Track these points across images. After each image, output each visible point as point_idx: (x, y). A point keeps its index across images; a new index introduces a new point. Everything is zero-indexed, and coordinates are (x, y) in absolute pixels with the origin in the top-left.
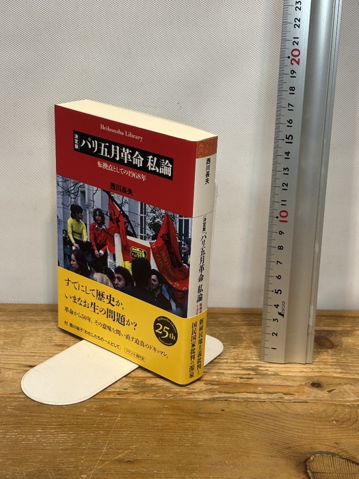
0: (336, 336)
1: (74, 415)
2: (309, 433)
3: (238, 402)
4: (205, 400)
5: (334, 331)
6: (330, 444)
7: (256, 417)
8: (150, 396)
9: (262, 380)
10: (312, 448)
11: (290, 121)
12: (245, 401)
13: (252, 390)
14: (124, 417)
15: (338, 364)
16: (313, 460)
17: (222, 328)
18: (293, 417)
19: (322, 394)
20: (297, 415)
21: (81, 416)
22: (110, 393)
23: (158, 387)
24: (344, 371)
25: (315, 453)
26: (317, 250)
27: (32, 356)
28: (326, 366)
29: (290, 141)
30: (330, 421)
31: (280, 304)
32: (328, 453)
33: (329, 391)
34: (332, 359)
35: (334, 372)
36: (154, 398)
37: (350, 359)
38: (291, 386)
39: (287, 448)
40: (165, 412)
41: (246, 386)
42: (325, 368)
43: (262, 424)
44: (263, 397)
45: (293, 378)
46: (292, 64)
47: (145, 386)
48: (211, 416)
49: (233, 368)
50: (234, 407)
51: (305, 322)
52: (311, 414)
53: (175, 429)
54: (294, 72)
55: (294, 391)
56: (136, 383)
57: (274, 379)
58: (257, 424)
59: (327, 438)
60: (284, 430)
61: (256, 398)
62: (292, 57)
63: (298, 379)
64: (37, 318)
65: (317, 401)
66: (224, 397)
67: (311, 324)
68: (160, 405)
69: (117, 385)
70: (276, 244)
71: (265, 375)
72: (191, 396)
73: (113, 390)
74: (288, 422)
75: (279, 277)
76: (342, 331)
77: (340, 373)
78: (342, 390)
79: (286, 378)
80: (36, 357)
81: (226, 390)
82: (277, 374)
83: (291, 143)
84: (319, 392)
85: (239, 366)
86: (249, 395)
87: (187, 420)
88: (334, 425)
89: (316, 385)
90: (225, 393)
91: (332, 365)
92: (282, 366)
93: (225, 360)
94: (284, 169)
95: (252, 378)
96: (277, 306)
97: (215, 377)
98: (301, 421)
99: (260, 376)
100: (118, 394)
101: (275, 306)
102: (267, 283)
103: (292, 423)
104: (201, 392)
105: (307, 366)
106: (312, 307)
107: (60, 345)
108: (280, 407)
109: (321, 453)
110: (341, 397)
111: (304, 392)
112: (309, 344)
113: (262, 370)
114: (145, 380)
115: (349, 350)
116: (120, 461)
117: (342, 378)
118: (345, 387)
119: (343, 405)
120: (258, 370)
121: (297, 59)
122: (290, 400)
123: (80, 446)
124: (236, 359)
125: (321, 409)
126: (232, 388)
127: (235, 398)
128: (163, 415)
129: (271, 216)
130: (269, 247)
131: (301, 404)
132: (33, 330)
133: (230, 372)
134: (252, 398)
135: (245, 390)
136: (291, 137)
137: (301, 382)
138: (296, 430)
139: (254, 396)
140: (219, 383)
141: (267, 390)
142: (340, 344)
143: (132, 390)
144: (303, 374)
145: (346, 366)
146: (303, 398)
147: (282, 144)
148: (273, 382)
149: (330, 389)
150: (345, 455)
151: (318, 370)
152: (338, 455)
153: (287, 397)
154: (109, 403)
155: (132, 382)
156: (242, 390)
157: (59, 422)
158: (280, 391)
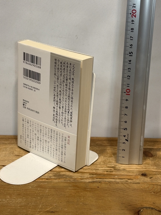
0: (154, 151)
1: (25, 190)
2: (140, 198)
3: (106, 183)
4: (89, 182)
5: (153, 149)
6: (151, 204)
7: (114, 190)
8: (62, 180)
9: (117, 172)
10: (142, 205)
11: (131, 45)
12: (109, 183)
13: (113, 177)
14: (50, 191)
15: (155, 165)
16: (142, 211)
17: (98, 147)
18: (133, 190)
19: (147, 179)
21: (29, 190)
22: (42, 179)
23: (66, 176)
24: (157, 168)
25: (143, 208)
26: (144, 109)
27: (4, 161)
28: (149, 166)
29: (131, 55)
30: (151, 192)
31: (126, 135)
32: (149, 208)
34: (152, 162)
35: (153, 169)
36: (64, 181)
38: (132, 175)
39: (129, 206)
40: (70, 188)
41: (109, 175)
42: (148, 167)
43: (117, 194)
44: (118, 180)
45: (133, 172)
46: (132, 17)
47: (60, 175)
48: (92, 190)
49: (103, 166)
50: (104, 185)
51: (138, 144)
52: (141, 189)
53: (75, 196)
54: (133, 21)
55: (133, 178)
56: (55, 174)
57: (123, 172)
58: (115, 194)
59: (149, 200)
60: (128, 197)
61: (114, 181)
62: (132, 14)
63: (135, 172)
64: (6, 142)
65: (144, 183)
66: (99, 181)
67: (141, 145)
68: (67, 185)
69: (46, 175)
70: (124, 105)
71: (119, 170)
72: (82, 180)
73: (44, 177)
74: (130, 193)
75: (126, 122)
76: (157, 148)
77: (155, 169)
78: (156, 177)
79: (129, 172)
80: (6, 161)
81: (100, 177)
82: (125, 170)
83: (132, 56)
84: (145, 178)
85: (106, 166)
86: (111, 180)
87: (81, 192)
88: (153, 194)
89: (144, 175)
90: (99, 179)
91: (152, 165)
92: (127, 165)
93: (99, 163)
94: (128, 69)
95: (112, 172)
96: (125, 136)
97: (94, 171)
98: (136, 192)
100: (47, 179)
101: (124, 136)
102: (120, 125)
103: (132, 193)
104: (87, 178)
105: (139, 166)
106: (142, 137)
107: (18, 156)
108: (126, 186)
109: (146, 208)
110: (156, 181)
111: (138, 178)
112: (141, 155)
113: (117, 168)
114: (60, 172)
116: (48, 212)
117: (157, 172)
118: (158, 176)
119: (157, 185)
120: (115, 167)
121: (134, 14)
122: (131, 182)
123: (28, 204)
124: (104, 162)
125: (146, 187)
126: (102, 176)
127: (104, 181)
128: (69, 189)
129: (122, 92)
130: (121, 107)
131: (136, 184)
132: (4, 148)
133: (101, 168)
134: (112, 181)
136: (131, 53)
137: (137, 173)
138: (134, 197)
139: (113, 180)
140: (96, 174)
141: (120, 177)
142: (156, 155)
143: (54, 177)
144: (137, 170)
145: (159, 165)
146: (138, 181)
147: (127, 56)
148: (123, 174)
149: (151, 177)
150: (158, 209)
151: (145, 168)
152: (155, 209)
153: (129, 181)
154: (43, 184)
155: (53, 174)
156: (108, 177)
157: (18, 193)
158: (126, 178)
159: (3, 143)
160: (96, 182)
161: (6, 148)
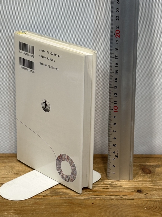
0: (153, 168)
1: (22, 206)
4: (85, 199)
7: (108, 206)
8: (58, 197)
9: (113, 189)
12: (104, 199)
14: (46, 207)
15: (152, 181)
18: (126, 206)
19: (142, 196)
20: (128, 205)
21: (25, 207)
22: (39, 196)
23: (62, 193)
27: (3, 179)
30: (143, 208)
33: (145, 194)
34: (149, 179)
35: (149, 185)
36: (60, 198)
37: (158, 179)
38: (127, 192)
41: (105, 192)
42: (145, 183)
44: (113, 197)
45: (129, 188)
47: (56, 193)
48: (86, 206)
49: (100, 184)
50: (98, 202)
52: (135, 205)
53: (69, 212)
55: (128, 194)
56: (52, 191)
57: (119, 189)
58: (108, 210)
61: (109, 198)
63: (131, 188)
65: (138, 199)
66: (94, 197)
68: (63, 201)
71: (115, 187)
72: (78, 197)
73: (41, 195)
76: (156, 165)
77: (152, 185)
78: (151, 194)
79: (125, 188)
80: (5, 180)
81: (96, 194)
82: (121, 187)
84: (140, 194)
85: (103, 183)
86: (106, 196)
87: (75, 208)
88: (145, 210)
89: (139, 191)
91: (149, 182)
95: (109, 189)
98: (129, 208)
99: (112, 187)
100: (43, 197)
103: (125, 209)
104: (83, 195)
107: (17, 174)
108: (120, 202)
110: (150, 197)
111: (133, 195)
112: (131, 170)
113: (114, 185)
114: (57, 190)
115: (158, 175)
117: (153, 188)
118: (153, 192)
119: (151, 201)
120: (112, 184)
122: (126, 198)
124: (102, 180)
125: (140, 203)
126: (98, 193)
127: (99, 198)
128: (64, 206)
130: (110, 124)
131: (130, 200)
132: (3, 166)
133: (98, 186)
134: (107, 198)
135: (104, 194)
137: (132, 190)
140: (92, 191)
141: (115, 194)
142: (155, 171)
143: (50, 195)
144: (134, 186)
146: (132, 197)
151: (142, 184)
153: (124, 197)
154: (39, 201)
155: (50, 191)
157: (15, 209)
158: (121, 194)
159: (3, 162)
160: (91, 198)
161: (5, 166)
